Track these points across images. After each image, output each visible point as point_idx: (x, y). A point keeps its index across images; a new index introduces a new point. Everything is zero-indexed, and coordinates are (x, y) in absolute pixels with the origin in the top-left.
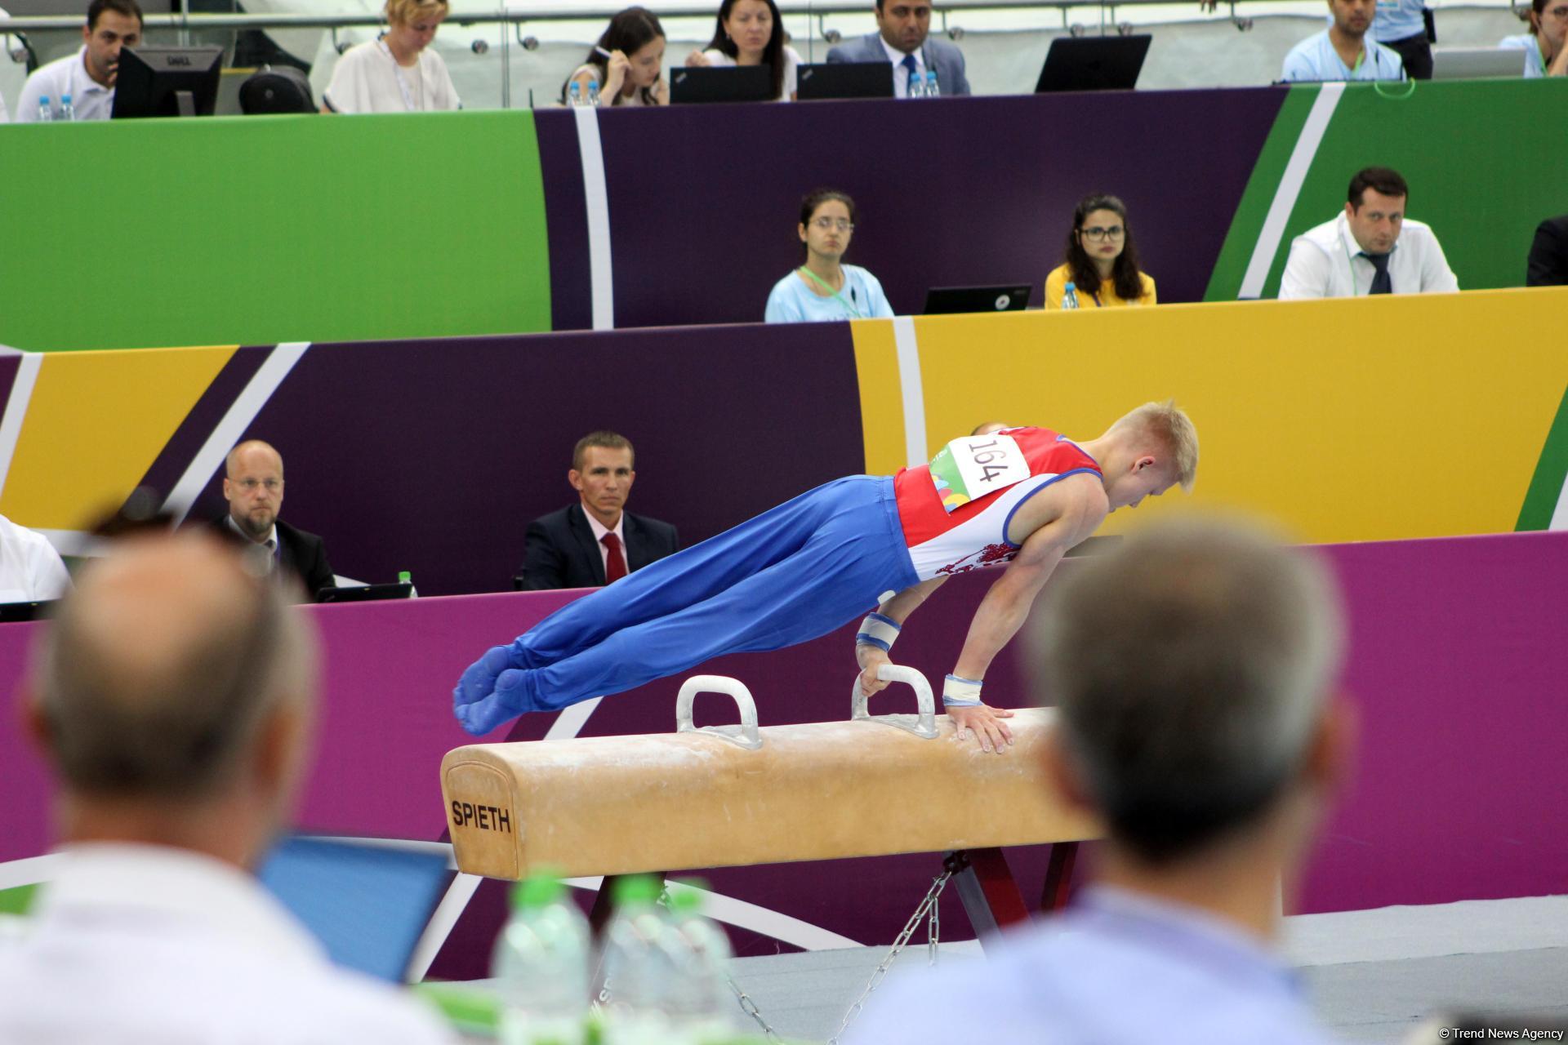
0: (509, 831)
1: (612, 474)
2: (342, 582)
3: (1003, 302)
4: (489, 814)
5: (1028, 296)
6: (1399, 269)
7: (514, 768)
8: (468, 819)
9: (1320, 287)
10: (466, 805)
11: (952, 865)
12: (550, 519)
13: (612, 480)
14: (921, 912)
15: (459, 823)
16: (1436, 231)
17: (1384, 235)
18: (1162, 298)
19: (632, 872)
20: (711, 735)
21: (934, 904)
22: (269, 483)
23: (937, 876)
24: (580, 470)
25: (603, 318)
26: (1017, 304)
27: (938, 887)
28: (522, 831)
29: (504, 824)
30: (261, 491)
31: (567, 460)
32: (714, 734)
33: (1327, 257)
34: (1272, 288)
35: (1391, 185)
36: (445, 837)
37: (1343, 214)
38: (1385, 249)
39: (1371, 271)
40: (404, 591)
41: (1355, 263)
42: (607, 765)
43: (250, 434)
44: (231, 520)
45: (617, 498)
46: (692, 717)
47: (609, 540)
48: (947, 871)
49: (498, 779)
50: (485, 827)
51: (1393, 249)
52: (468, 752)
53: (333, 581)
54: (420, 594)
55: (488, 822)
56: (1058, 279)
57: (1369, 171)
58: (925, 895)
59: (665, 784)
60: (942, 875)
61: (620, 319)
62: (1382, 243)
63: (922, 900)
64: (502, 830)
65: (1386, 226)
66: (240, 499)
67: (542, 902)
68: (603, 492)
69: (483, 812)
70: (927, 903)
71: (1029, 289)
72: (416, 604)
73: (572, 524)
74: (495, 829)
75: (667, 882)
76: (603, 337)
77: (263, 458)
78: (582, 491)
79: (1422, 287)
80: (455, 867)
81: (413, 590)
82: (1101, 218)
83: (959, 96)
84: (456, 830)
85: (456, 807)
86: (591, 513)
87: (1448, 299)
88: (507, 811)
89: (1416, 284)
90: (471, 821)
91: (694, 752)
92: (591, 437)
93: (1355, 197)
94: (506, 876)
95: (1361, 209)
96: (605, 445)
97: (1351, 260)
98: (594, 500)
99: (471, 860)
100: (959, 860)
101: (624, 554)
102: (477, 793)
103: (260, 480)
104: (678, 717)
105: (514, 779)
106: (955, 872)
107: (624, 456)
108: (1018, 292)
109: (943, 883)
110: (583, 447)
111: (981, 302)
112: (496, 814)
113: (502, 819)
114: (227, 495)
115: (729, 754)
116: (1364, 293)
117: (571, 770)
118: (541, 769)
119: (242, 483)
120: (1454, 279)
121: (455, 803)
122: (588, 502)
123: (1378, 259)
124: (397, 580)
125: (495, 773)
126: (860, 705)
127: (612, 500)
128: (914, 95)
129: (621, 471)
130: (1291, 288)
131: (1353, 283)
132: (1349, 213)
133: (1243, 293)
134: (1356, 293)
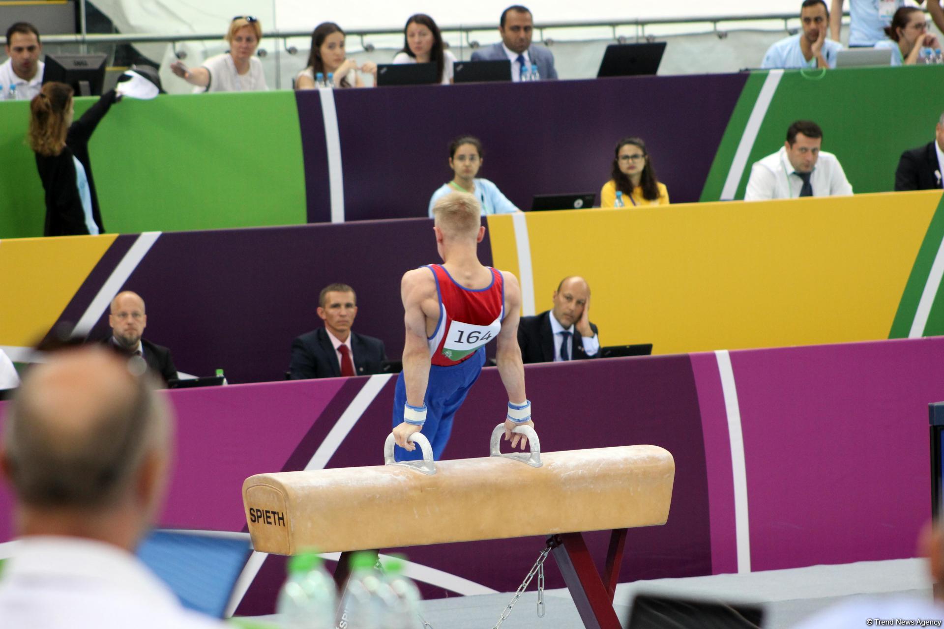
0: (284, 525)
1: (343, 307)
2: (182, 376)
3: (578, 204)
4: (272, 515)
5: (592, 201)
6: (817, 181)
7: (287, 488)
8: (259, 519)
9: (769, 193)
10: (258, 510)
11: (551, 543)
12: (306, 337)
13: (343, 311)
14: (533, 572)
15: (254, 521)
16: (839, 158)
17: (808, 161)
18: (673, 200)
19: (358, 549)
20: (405, 466)
21: (541, 567)
22: (135, 315)
23: (543, 550)
24: (324, 307)
25: (338, 215)
26: (588, 204)
27: (543, 557)
28: (292, 525)
29: (281, 521)
30: (130, 319)
31: (315, 301)
32: (406, 465)
33: (773, 175)
34: (740, 194)
35: (813, 131)
36: (246, 529)
37: (783, 149)
38: (808, 170)
39: (800, 183)
40: (219, 381)
41: (791, 179)
42: (343, 485)
43: (126, 287)
44: (114, 339)
45: (347, 322)
46: (394, 455)
47: (343, 349)
48: (549, 547)
49: (277, 494)
50: (270, 523)
51: (813, 169)
52: (259, 478)
53: (176, 376)
54: (229, 382)
55: (271, 520)
56: (608, 189)
57: (800, 123)
58: (536, 562)
59: (378, 496)
60: (545, 550)
61: (348, 216)
62: (807, 166)
63: (534, 565)
64: (279, 525)
65: (809, 156)
66: (118, 325)
67: (306, 569)
68: (338, 318)
69: (268, 514)
70: (537, 566)
71: (594, 196)
72: (226, 389)
73: (320, 339)
74: (275, 524)
75: (380, 555)
76: (338, 227)
77: (131, 301)
78: (326, 320)
79: (831, 192)
80: (252, 548)
81: (225, 381)
82: (628, 149)
83: (551, 80)
84: (253, 526)
85: (252, 511)
86: (331, 332)
87: (847, 200)
88: (282, 514)
89: (827, 191)
90: (261, 520)
91: (395, 477)
92: (329, 287)
93: (791, 139)
94: (283, 553)
95: (795, 146)
96: (337, 290)
97: (788, 177)
98: (333, 324)
99: (261, 543)
100: (556, 540)
101: (351, 357)
102: (264, 503)
103: (129, 313)
104: (385, 456)
105: (287, 494)
106: (553, 547)
107: (350, 296)
108: (588, 198)
109: (546, 554)
110: (325, 293)
111: (566, 204)
112: (276, 516)
113: (280, 519)
114: (112, 324)
115: (417, 477)
116: (796, 197)
117: (321, 488)
118: (303, 488)
119: (119, 316)
120: (850, 187)
121: (251, 509)
122: (330, 326)
123: (804, 175)
124: (214, 374)
125: (275, 490)
126: (495, 448)
127: (344, 322)
128: (524, 79)
129: (348, 305)
130: (752, 194)
131: (790, 191)
132: (787, 148)
133: (724, 196)
134: (791, 196)
